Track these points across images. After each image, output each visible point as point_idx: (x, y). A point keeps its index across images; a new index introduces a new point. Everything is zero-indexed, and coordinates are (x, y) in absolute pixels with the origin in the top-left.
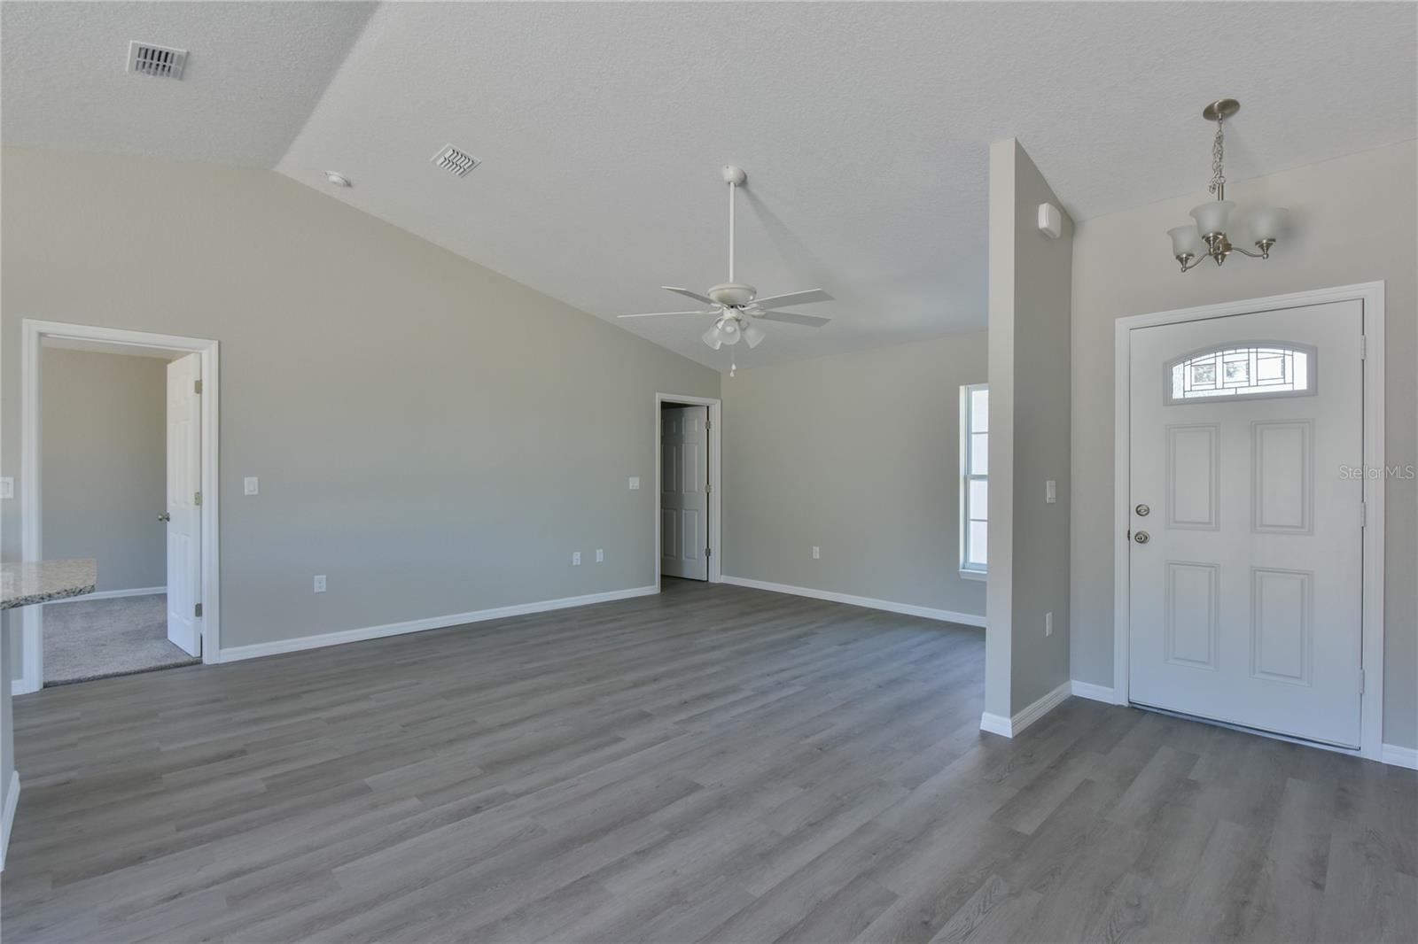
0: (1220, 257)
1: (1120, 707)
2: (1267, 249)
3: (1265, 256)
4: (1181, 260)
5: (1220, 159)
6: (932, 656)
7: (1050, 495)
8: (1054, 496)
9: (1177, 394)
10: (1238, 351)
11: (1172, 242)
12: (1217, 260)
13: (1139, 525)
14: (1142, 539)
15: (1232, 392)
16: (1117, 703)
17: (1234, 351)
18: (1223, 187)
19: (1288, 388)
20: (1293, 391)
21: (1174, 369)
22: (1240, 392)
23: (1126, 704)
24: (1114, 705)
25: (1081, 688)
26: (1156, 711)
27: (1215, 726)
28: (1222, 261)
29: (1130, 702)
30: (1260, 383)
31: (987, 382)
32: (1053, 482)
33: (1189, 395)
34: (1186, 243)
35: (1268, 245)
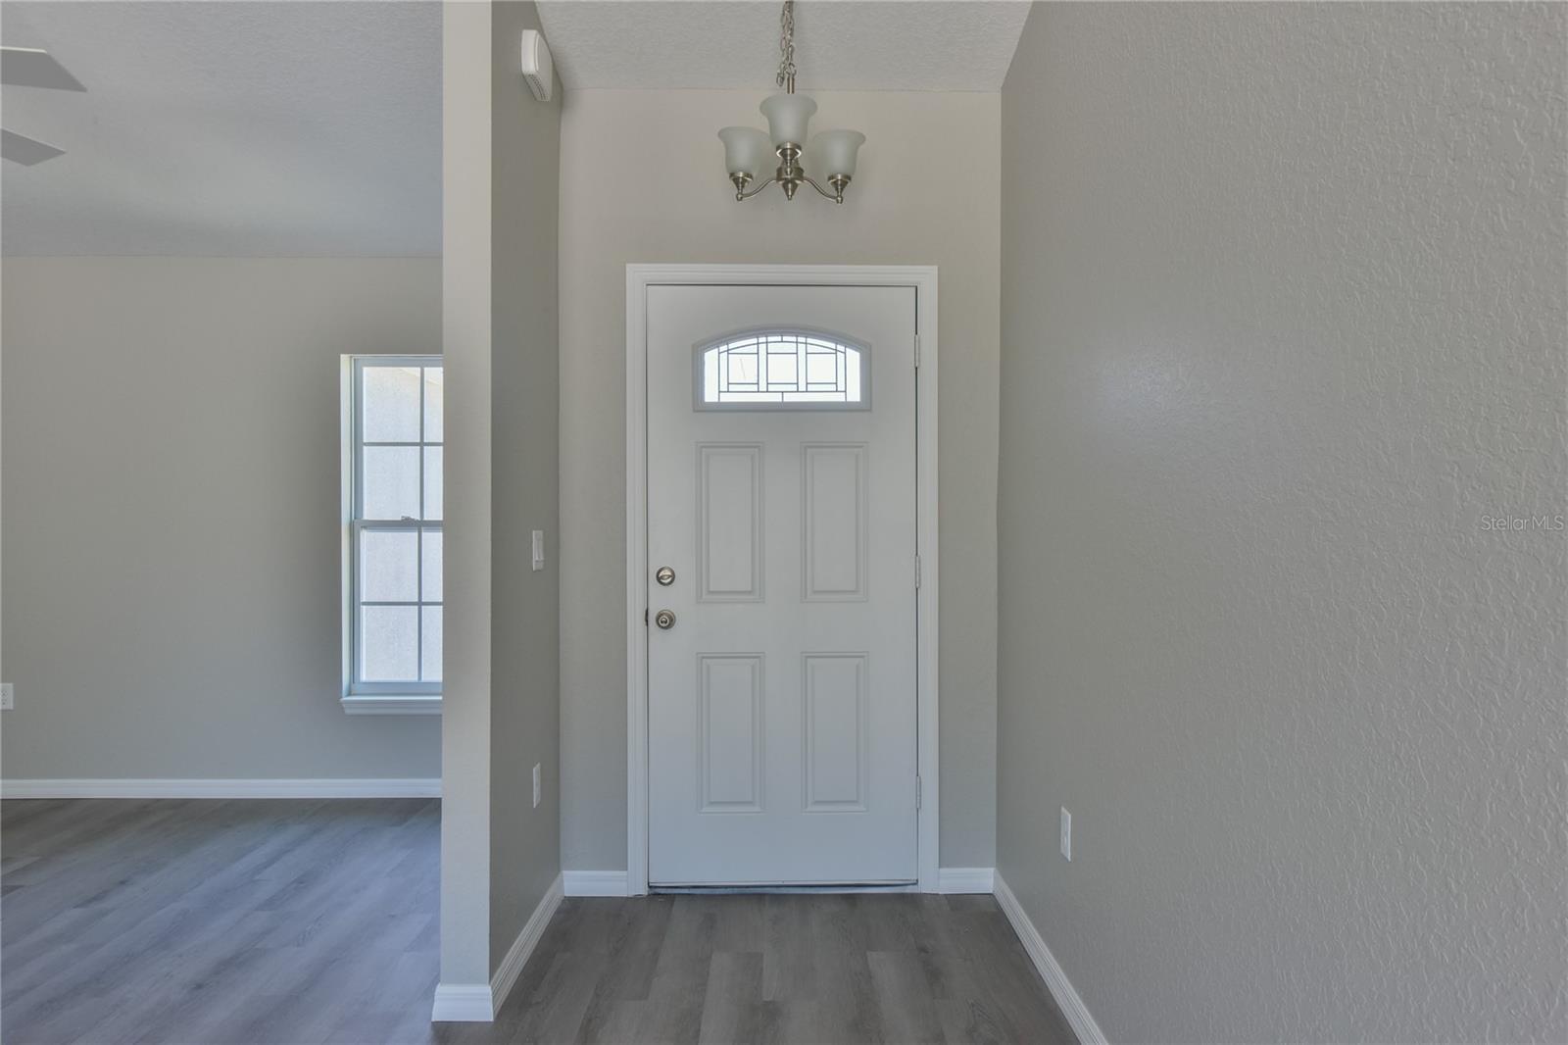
0: (790, 185)
1: (637, 898)
2: (842, 189)
3: (839, 199)
4: (736, 180)
5: (791, 35)
6: (303, 882)
7: (537, 556)
8: (542, 558)
9: (710, 396)
10: (785, 338)
11: (724, 149)
12: (787, 190)
13: (661, 600)
14: (667, 622)
15: (776, 398)
16: (631, 894)
17: (779, 339)
18: (793, 80)
19: (839, 398)
20: (846, 403)
21: (706, 354)
22: (789, 398)
23: (644, 891)
24: (627, 898)
25: (578, 881)
26: (686, 891)
27: (761, 896)
28: (793, 194)
29: (650, 887)
30: (810, 388)
31: (440, 351)
32: (541, 532)
33: (726, 398)
34: (743, 156)
35: (844, 184)
